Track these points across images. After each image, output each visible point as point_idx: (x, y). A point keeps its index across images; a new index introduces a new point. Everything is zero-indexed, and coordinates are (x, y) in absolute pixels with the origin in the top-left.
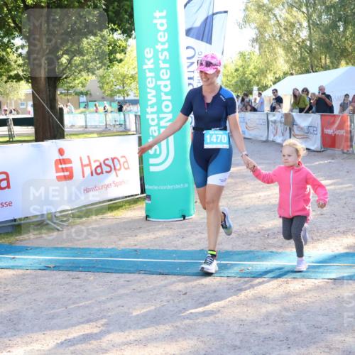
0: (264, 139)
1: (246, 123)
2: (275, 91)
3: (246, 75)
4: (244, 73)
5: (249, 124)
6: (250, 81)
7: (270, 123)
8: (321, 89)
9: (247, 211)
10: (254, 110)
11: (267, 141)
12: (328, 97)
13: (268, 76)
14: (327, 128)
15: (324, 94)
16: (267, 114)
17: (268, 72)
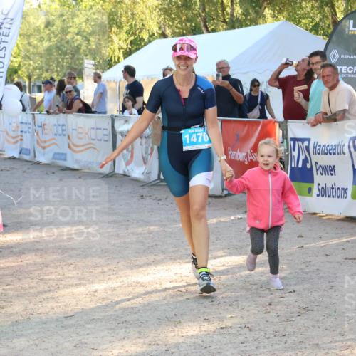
0: (106, 170)
1: (69, 137)
2: (129, 71)
3: (69, 37)
4: (64, 31)
5: (75, 140)
6: (78, 48)
7: (119, 137)
8: (222, 68)
9: (71, 322)
10: (86, 109)
11: (111, 175)
12: (237, 84)
13: (115, 38)
14: (234, 149)
15: (227, 77)
16: (113, 119)
17: (115, 29)
